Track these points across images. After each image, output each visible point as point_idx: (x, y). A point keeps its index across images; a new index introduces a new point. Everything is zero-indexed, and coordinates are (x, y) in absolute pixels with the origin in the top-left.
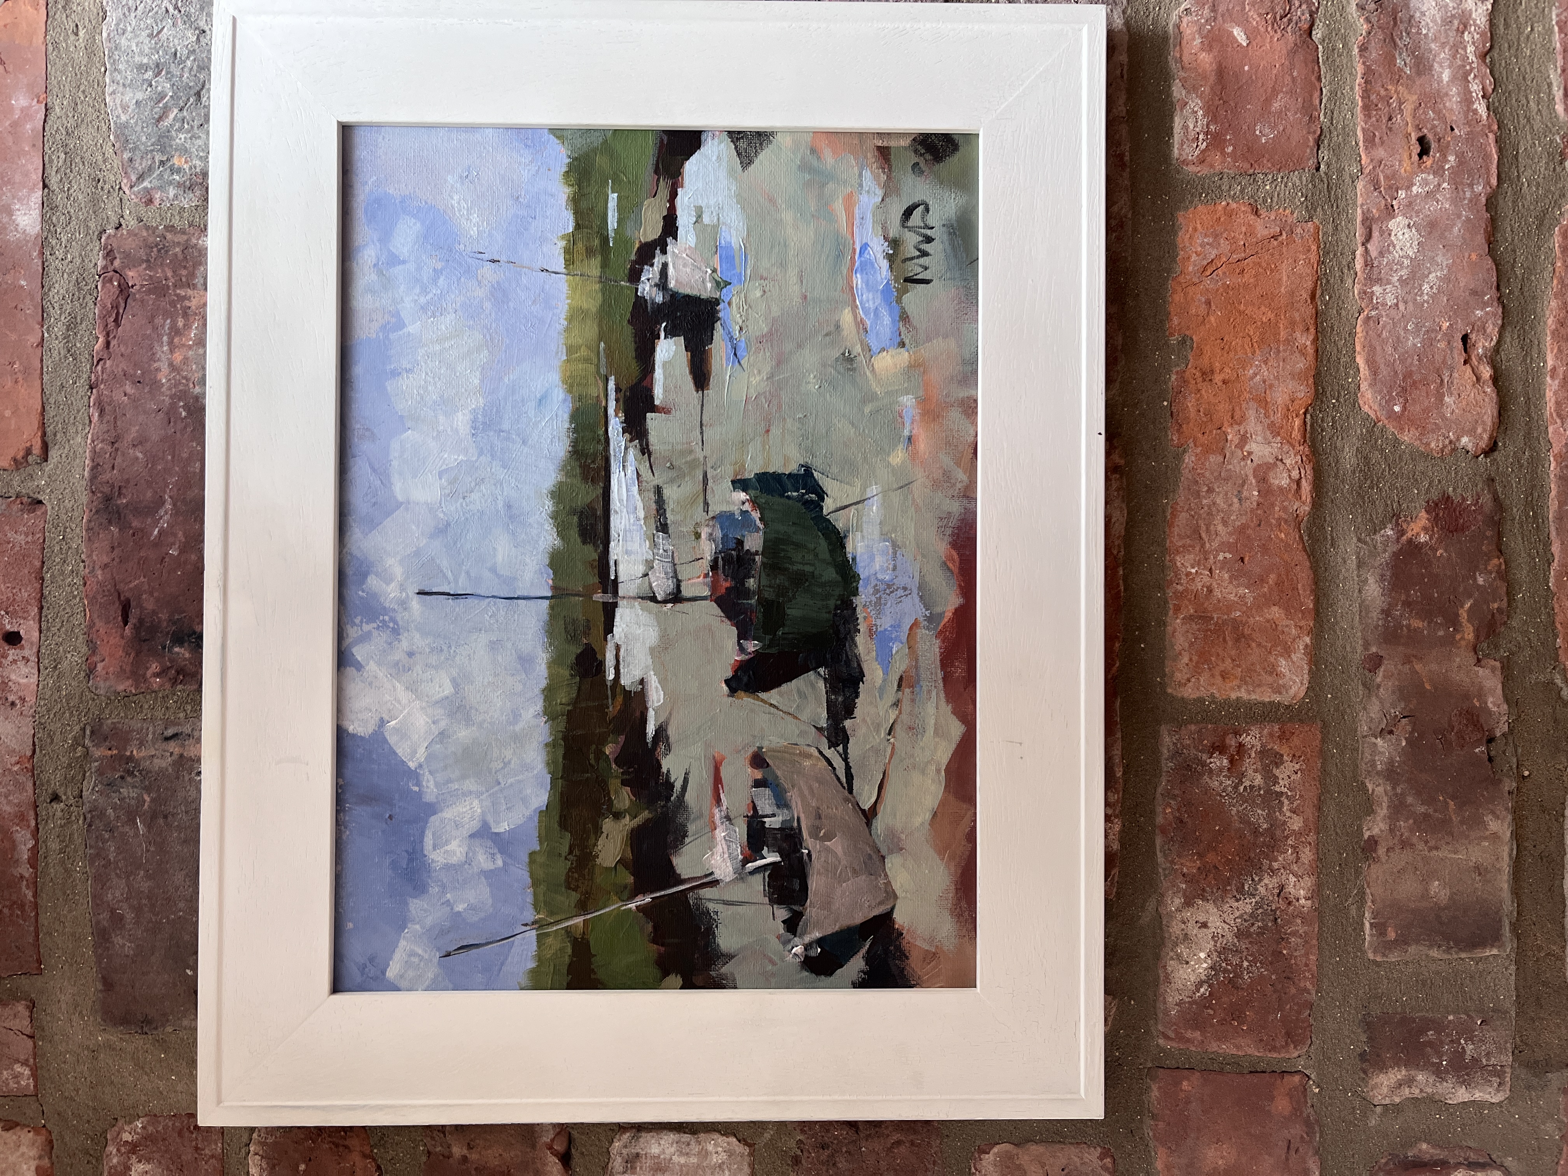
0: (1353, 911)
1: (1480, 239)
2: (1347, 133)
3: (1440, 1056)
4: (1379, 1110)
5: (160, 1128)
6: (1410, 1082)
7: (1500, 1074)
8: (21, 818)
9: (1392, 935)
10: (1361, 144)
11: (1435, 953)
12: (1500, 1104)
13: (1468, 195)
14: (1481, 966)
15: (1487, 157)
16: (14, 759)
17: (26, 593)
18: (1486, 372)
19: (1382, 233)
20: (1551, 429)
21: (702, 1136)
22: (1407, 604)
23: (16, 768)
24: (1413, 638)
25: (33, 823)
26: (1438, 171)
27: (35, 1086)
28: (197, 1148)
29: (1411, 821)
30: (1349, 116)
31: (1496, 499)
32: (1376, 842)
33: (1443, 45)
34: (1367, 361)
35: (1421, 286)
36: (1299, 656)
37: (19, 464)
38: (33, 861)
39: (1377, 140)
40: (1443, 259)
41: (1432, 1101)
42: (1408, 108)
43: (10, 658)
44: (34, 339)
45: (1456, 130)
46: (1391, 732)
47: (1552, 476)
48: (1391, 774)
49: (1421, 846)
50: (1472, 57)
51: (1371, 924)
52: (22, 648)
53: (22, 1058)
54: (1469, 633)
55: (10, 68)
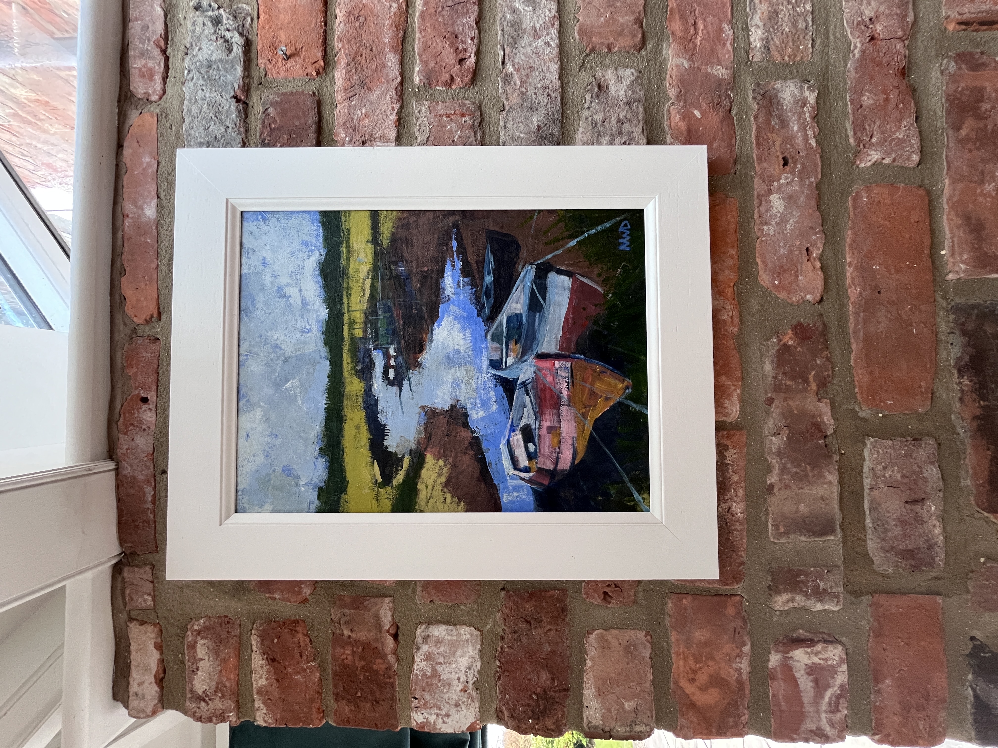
0: (763, 519)
1: (813, 203)
2: (749, 156)
3: (807, 587)
4: (778, 613)
5: (212, 623)
6: (793, 600)
7: (838, 597)
8: (148, 481)
9: (782, 530)
10: (756, 161)
11: (803, 538)
12: (838, 611)
13: (807, 182)
14: (825, 545)
15: (816, 165)
16: (145, 455)
17: (151, 379)
18: (818, 265)
19: (767, 202)
20: (849, 291)
21: (458, 626)
22: (784, 373)
23: (145, 459)
24: (788, 390)
25: (153, 484)
26: (792, 172)
27: (154, 605)
28: (228, 632)
29: (789, 476)
30: (749, 149)
31: (824, 324)
32: (773, 486)
33: (794, 113)
34: (762, 261)
35: (786, 226)
36: (735, 399)
37: (148, 322)
38: (153, 502)
39: (763, 159)
40: (797, 213)
41: (803, 608)
42: (778, 144)
43: (143, 409)
44: (154, 266)
45: (801, 154)
46: (779, 434)
47: (851, 313)
48: (779, 454)
49: (794, 487)
50: (808, 119)
51: (772, 525)
52: (149, 404)
53: (148, 592)
54: (814, 387)
55: (141, 144)
